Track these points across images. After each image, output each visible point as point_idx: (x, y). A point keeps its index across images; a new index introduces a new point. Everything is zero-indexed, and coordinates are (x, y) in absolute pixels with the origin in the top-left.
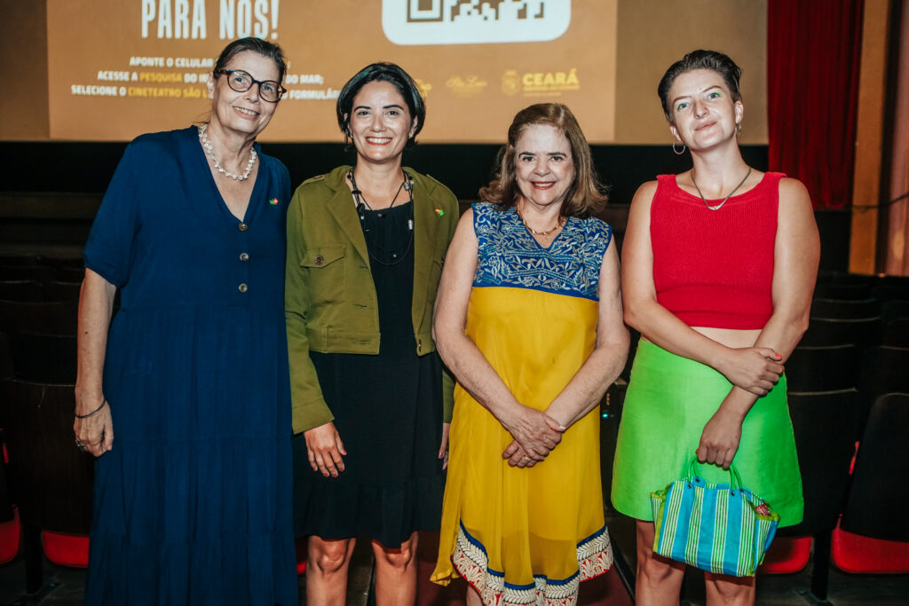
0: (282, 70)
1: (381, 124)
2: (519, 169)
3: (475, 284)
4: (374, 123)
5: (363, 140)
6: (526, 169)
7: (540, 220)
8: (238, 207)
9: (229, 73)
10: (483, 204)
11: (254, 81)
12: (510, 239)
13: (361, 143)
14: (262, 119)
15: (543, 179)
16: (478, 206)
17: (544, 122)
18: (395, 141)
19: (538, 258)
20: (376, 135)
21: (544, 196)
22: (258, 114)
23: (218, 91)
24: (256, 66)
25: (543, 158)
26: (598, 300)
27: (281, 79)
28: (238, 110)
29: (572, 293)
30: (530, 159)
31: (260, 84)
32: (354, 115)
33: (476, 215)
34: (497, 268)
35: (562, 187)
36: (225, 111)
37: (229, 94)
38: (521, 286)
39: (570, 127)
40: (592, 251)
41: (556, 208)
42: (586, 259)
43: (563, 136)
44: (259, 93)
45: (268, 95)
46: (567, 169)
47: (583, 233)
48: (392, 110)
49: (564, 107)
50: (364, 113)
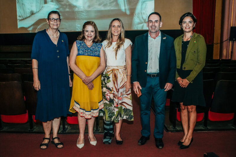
0: (59, 16)
1: (188, 25)
2: (85, 34)
3: (77, 55)
4: (187, 25)
5: (184, 28)
6: (86, 34)
7: (89, 43)
8: (56, 43)
9: (50, 19)
10: (78, 40)
11: (55, 19)
12: (83, 46)
13: (184, 29)
14: (58, 25)
15: (90, 36)
16: (77, 41)
17: (90, 25)
18: (191, 28)
19: (88, 50)
20: (187, 27)
21: (90, 39)
22: (57, 25)
23: (49, 22)
24: (55, 16)
25: (90, 32)
26: (100, 57)
27: (60, 18)
28: (54, 25)
29: (95, 56)
30: (87, 32)
31: (56, 19)
32: (183, 23)
33: (77, 43)
34: (81, 52)
35: (93, 37)
36: (51, 26)
37: (51, 23)
38: (85, 55)
39: (95, 26)
40: (98, 48)
41: (92, 41)
42: (97, 50)
43: (94, 28)
44: (56, 21)
45: (58, 21)
46: (94, 34)
47: (96, 45)
48: (190, 22)
49: (94, 22)
50: (185, 23)
